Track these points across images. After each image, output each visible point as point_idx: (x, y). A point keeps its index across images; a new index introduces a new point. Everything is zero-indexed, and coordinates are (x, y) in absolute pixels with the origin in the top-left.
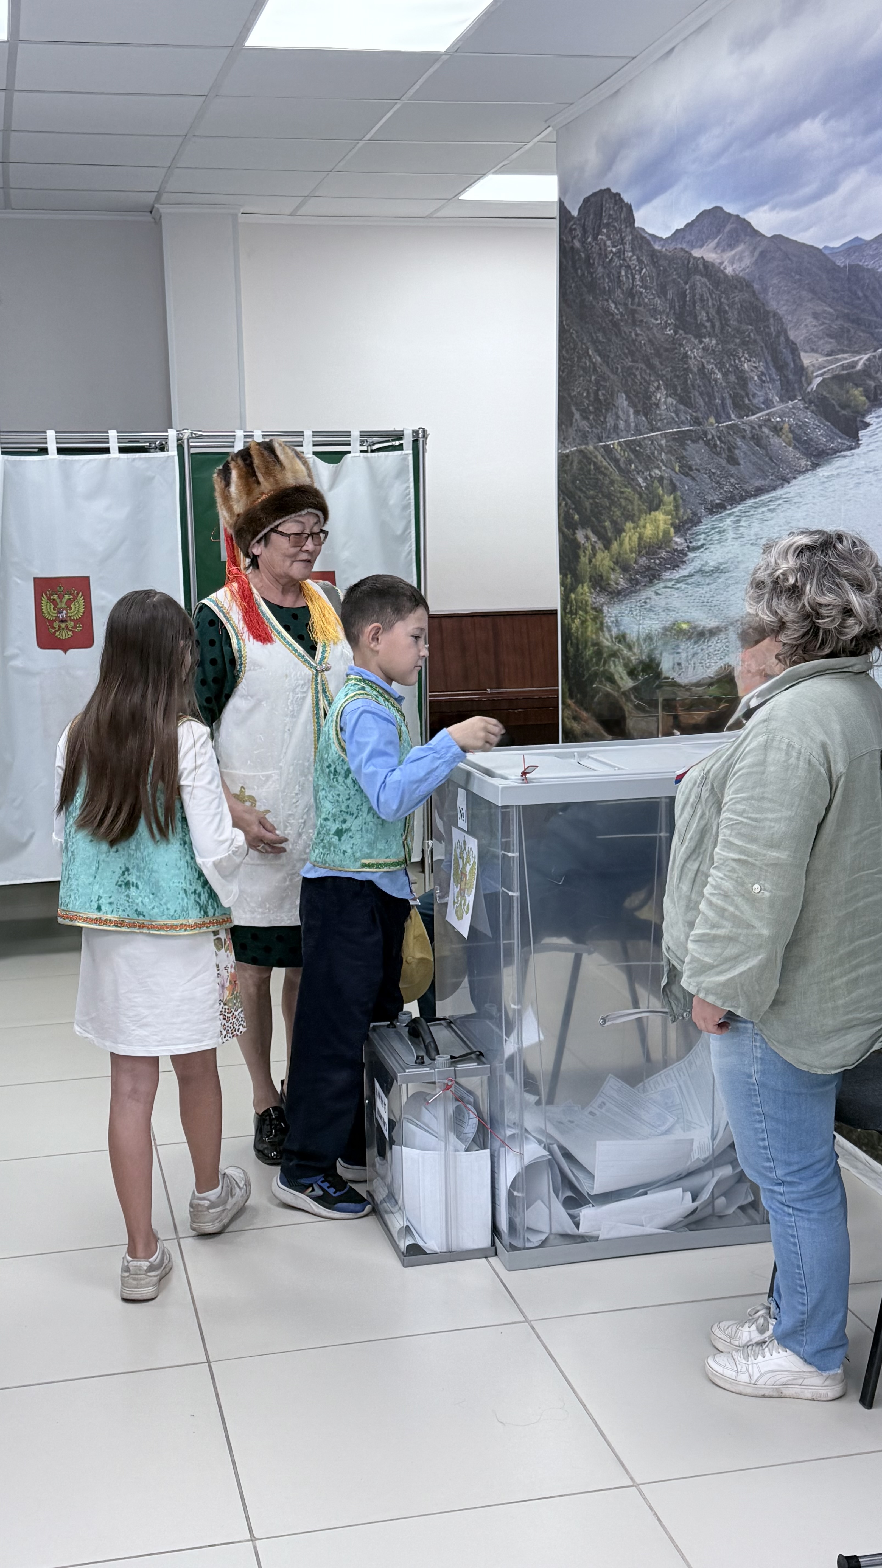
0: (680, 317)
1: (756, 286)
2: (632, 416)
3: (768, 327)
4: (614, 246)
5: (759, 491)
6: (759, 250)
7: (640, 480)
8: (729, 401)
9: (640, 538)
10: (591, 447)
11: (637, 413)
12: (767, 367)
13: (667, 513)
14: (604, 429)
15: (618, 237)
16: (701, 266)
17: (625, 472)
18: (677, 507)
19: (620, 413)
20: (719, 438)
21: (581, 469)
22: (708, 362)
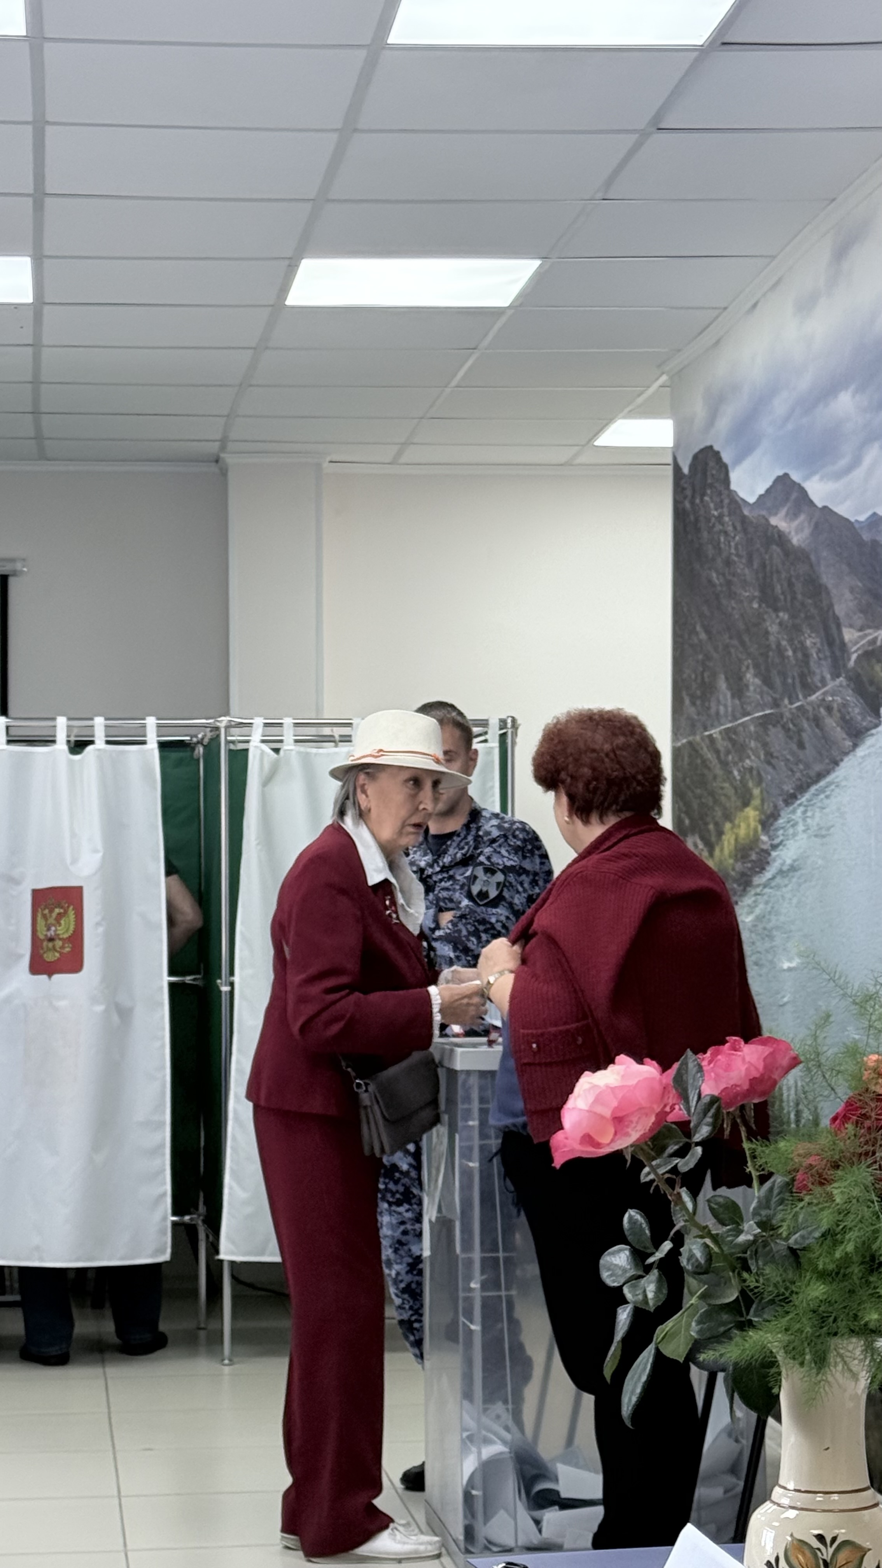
0: (763, 591)
1: (813, 558)
2: (729, 700)
3: (821, 601)
4: (716, 509)
5: (820, 776)
6: (814, 520)
7: (736, 773)
8: (797, 681)
9: (736, 840)
10: (698, 738)
11: (733, 696)
12: (822, 644)
13: (756, 809)
14: (709, 716)
15: (718, 500)
16: (776, 536)
17: (724, 764)
18: (763, 800)
19: (721, 698)
20: (792, 720)
21: (690, 764)
22: (783, 639)
